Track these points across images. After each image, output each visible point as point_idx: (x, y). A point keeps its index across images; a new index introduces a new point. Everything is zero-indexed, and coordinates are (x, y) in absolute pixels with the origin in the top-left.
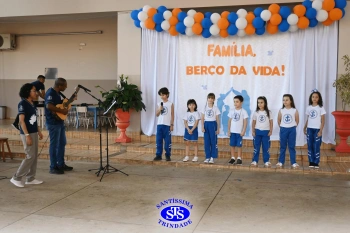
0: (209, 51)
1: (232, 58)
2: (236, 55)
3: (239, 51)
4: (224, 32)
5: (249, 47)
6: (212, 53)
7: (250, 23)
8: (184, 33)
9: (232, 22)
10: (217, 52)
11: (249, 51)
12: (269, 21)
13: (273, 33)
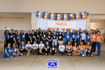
0: (56, 24)
1: (62, 26)
2: (63, 25)
3: (64, 24)
4: (61, 19)
5: (66, 23)
6: (57, 24)
7: (67, 17)
8: (50, 19)
9: (63, 17)
10: (58, 24)
11: (66, 24)
12: (72, 17)
13: (72, 20)
